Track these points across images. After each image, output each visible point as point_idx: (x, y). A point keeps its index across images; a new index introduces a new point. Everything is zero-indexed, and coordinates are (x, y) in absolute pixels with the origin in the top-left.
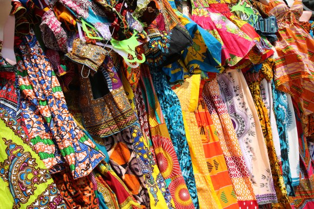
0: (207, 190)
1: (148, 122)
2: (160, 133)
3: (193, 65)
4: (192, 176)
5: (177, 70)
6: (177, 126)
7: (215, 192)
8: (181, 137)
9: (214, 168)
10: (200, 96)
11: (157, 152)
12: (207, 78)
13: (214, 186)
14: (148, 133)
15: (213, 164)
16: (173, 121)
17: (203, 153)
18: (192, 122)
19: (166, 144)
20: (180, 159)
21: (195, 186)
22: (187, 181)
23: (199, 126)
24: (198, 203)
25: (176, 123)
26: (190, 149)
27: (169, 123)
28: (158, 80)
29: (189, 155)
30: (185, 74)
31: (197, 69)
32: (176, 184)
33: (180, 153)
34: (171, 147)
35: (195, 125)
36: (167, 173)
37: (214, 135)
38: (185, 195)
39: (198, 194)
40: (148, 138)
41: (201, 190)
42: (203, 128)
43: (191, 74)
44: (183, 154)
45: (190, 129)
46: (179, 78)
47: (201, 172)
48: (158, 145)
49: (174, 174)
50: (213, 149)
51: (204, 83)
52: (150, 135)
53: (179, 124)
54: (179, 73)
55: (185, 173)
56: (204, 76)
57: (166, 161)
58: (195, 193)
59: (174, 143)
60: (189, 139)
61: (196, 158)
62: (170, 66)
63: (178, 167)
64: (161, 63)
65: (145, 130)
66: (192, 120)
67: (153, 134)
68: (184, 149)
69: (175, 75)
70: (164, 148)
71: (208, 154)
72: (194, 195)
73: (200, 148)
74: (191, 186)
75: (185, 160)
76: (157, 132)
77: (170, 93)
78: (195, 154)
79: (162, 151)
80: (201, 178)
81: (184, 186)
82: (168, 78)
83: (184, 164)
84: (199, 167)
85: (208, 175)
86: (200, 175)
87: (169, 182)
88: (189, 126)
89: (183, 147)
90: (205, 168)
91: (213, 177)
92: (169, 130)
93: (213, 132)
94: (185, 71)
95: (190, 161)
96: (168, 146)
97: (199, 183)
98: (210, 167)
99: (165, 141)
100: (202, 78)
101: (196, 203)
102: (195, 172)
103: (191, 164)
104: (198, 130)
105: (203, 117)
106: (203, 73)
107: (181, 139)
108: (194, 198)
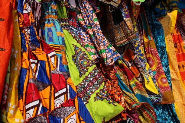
0: (177, 80)
1: (143, 39)
2: (150, 46)
3: (173, 4)
4: (168, 71)
5: (161, 9)
6: (161, 42)
7: (182, 82)
8: (163, 48)
9: (182, 68)
10: (176, 25)
11: (148, 56)
12: (182, 12)
13: (182, 78)
14: (143, 46)
15: (181, 66)
16: (159, 39)
17: (176, 59)
18: (169, 40)
19: (154, 52)
20: (162, 61)
21: (170, 76)
22: (165, 73)
24: (171, 86)
25: (160, 40)
26: (168, 56)
27: (156, 40)
28: (149, 15)
29: (168, 59)
30: (167, 11)
31: (175, 6)
32: (159, 74)
33: (162, 57)
34: (157, 54)
35: (172, 42)
36: (154, 68)
37: (183, 49)
38: (164, 80)
39: (172, 82)
40: (143, 48)
41: (173, 79)
42: (175, 44)
43: (171, 11)
44: (164, 58)
45: (168, 44)
46: (162, 14)
47: (174, 69)
48: (149, 52)
49: (158, 69)
50: (181, 57)
51: (179, 16)
52: (144, 47)
53: (162, 41)
54: (163, 10)
55: (164, 69)
56: (180, 11)
57: (153, 61)
58: (170, 80)
59: (158, 52)
60: (167, 50)
61: (171, 61)
62: (159, 7)
63: (161, 65)
64: (151, 4)
65: (141, 44)
66: (170, 39)
67: (146, 47)
68: (165, 55)
69: (161, 12)
70: (152, 55)
71: (179, 60)
72: (169, 82)
73: (174, 56)
74: (168, 77)
75: (165, 62)
76: (148, 45)
77: (157, 22)
78: (171, 59)
79: (151, 56)
80: (174, 73)
81: (164, 76)
82: (156, 13)
83: (164, 64)
84: (173, 66)
85: (178, 72)
86: (173, 71)
87: (155, 73)
88: (168, 42)
89: (164, 54)
90: (177, 67)
91: (181, 74)
92: (156, 44)
93: (182, 47)
94: (166, 9)
95: (168, 62)
96: (155, 53)
97: (173, 76)
98: (179, 67)
99: (153, 50)
100: (178, 13)
101: (170, 86)
102: (171, 70)
103: (168, 64)
104: (173, 45)
105: (176, 38)
106: (179, 9)
107: (163, 49)
108: (169, 83)
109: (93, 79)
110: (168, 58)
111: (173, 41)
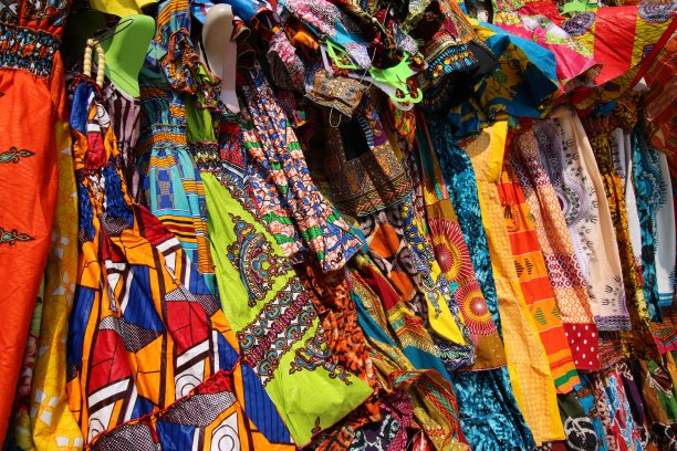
0: (514, 303)
1: (423, 197)
2: (442, 215)
3: (494, 106)
4: (490, 281)
5: (467, 117)
6: (468, 203)
7: (527, 307)
8: (475, 220)
9: (525, 271)
10: (506, 157)
11: (437, 242)
12: (518, 127)
13: (525, 297)
14: (422, 213)
15: (524, 265)
16: (462, 196)
17: (509, 247)
18: (491, 198)
19: (451, 231)
20: (473, 254)
21: (495, 295)
22: (482, 287)
23: (503, 205)
24: (499, 321)
25: (467, 198)
26: (488, 239)
27: (456, 199)
28: (438, 133)
29: (487, 249)
30: (481, 122)
31: (501, 112)
32: (466, 290)
33: (473, 244)
34: (459, 235)
35: (496, 203)
36: (453, 273)
37: (527, 220)
38: (479, 306)
39: (500, 308)
40: (423, 220)
41: (504, 302)
42: (508, 208)
43: (491, 122)
44: (477, 247)
45: (488, 208)
46: (471, 129)
47: (504, 274)
48: (439, 232)
49: (463, 276)
50: (524, 241)
51: (512, 136)
52: (426, 216)
53: (472, 201)
54: (471, 119)
55: (480, 275)
56: (513, 124)
57: (451, 256)
58: (494, 305)
59: (463, 229)
60: (486, 224)
61: (497, 254)
62: (459, 111)
63: (470, 266)
64: (440, 105)
65: (419, 210)
66: (492, 195)
67: (431, 216)
68: (479, 239)
69: (466, 124)
70: (447, 237)
71: (517, 250)
72: (494, 309)
73: (504, 238)
74: (489, 295)
75: (480, 255)
76: (436, 213)
77: (457, 152)
78: (496, 247)
79: (444, 241)
80: (505, 285)
81: (479, 294)
82: (454, 129)
83: (479, 262)
84: (502, 267)
85: (516, 281)
86: (503, 280)
87: (456, 288)
88: (487, 204)
89: (478, 235)
90: (512, 269)
91: (524, 285)
92: (456, 209)
93: (526, 215)
94: (480, 117)
95: (488, 257)
96: (454, 233)
97: (502, 292)
98: (519, 269)
99: (449, 225)
100: (510, 127)
101: (496, 321)
102: (496, 276)
103: (489, 263)
104: (500, 210)
105: (509, 191)
106: (511, 119)
107: (475, 223)
108: (493, 313)
109: (287, 310)
110: (488, 247)
111: (499, 201)
